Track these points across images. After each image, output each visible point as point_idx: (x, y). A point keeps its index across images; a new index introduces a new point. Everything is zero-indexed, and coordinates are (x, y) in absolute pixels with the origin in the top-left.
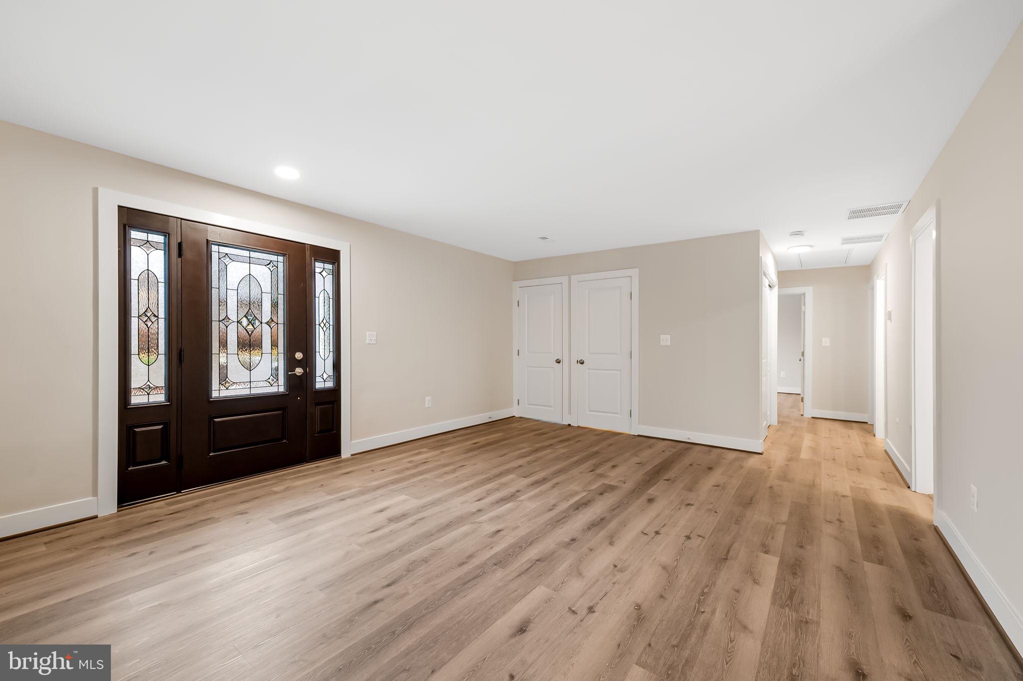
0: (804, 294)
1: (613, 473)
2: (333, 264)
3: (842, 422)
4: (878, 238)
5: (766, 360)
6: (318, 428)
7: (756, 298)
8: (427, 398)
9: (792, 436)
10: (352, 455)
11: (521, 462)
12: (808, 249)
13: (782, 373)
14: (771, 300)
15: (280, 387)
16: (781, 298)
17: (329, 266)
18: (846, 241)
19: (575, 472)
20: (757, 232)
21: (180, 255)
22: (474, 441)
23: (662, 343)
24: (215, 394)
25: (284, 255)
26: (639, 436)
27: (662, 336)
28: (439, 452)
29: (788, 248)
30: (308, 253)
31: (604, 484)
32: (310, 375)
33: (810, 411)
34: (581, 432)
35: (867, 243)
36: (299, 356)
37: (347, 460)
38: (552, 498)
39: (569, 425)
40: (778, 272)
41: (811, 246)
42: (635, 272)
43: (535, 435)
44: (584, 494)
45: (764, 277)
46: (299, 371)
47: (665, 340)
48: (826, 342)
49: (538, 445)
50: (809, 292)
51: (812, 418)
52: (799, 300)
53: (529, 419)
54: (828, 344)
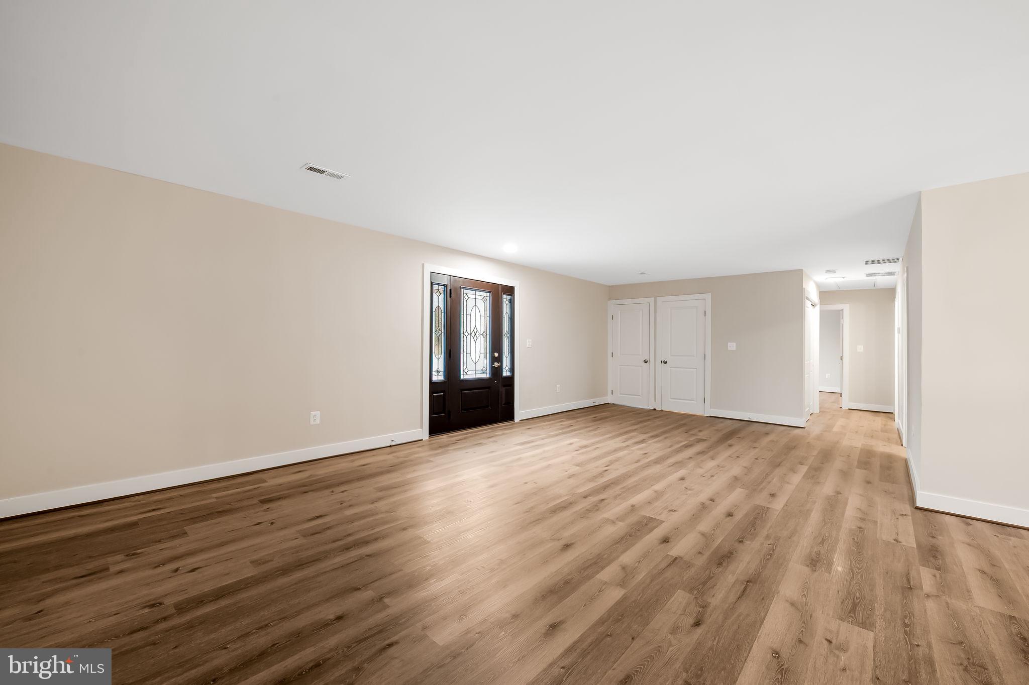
0: (842, 310)
1: (701, 434)
2: (512, 296)
3: (873, 413)
4: (893, 274)
5: (808, 362)
6: (504, 402)
7: (800, 316)
8: (558, 386)
9: (829, 419)
10: (520, 420)
11: (636, 427)
12: (842, 280)
13: (827, 375)
14: (813, 317)
15: (487, 375)
16: (821, 312)
17: (509, 297)
18: (869, 275)
19: (676, 432)
20: (801, 271)
21: (450, 296)
22: (594, 416)
23: (729, 349)
24: (462, 377)
25: (490, 292)
26: (711, 417)
27: (729, 343)
28: (575, 421)
29: (826, 279)
30: (500, 290)
31: (697, 439)
32: (500, 368)
33: (846, 404)
34: (666, 413)
35: (884, 276)
36: (496, 355)
37: (517, 423)
38: (668, 442)
39: (655, 409)
40: (820, 292)
41: (844, 278)
42: (708, 297)
43: (633, 414)
44: (686, 442)
45: (807, 301)
46: (496, 364)
47: (732, 346)
48: (860, 348)
49: (641, 419)
50: (846, 308)
51: (849, 409)
52: (839, 314)
53: (621, 405)
54: (862, 350)
